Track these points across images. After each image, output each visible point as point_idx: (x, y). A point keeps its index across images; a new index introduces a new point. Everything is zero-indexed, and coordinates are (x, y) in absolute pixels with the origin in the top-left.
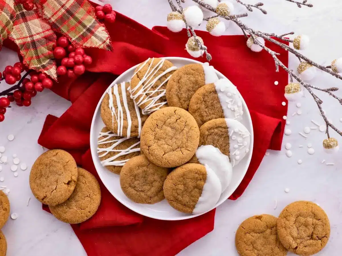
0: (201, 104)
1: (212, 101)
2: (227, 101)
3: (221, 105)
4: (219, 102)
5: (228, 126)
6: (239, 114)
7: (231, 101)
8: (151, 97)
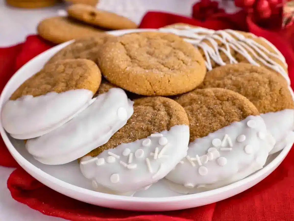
0: (216, 98)
1: (224, 114)
2: (227, 136)
3: (217, 129)
4: (223, 126)
5: (173, 129)
6: (200, 164)
7: (228, 146)
8: (220, 51)
